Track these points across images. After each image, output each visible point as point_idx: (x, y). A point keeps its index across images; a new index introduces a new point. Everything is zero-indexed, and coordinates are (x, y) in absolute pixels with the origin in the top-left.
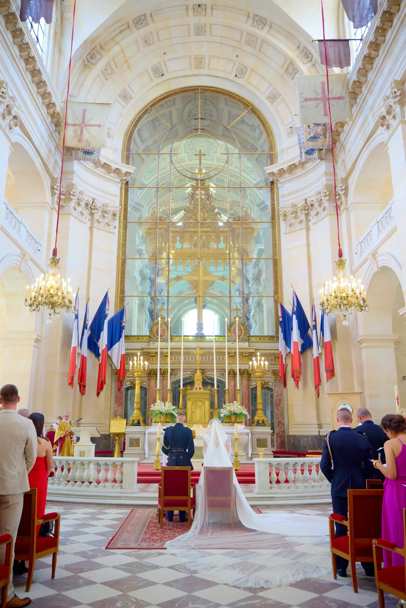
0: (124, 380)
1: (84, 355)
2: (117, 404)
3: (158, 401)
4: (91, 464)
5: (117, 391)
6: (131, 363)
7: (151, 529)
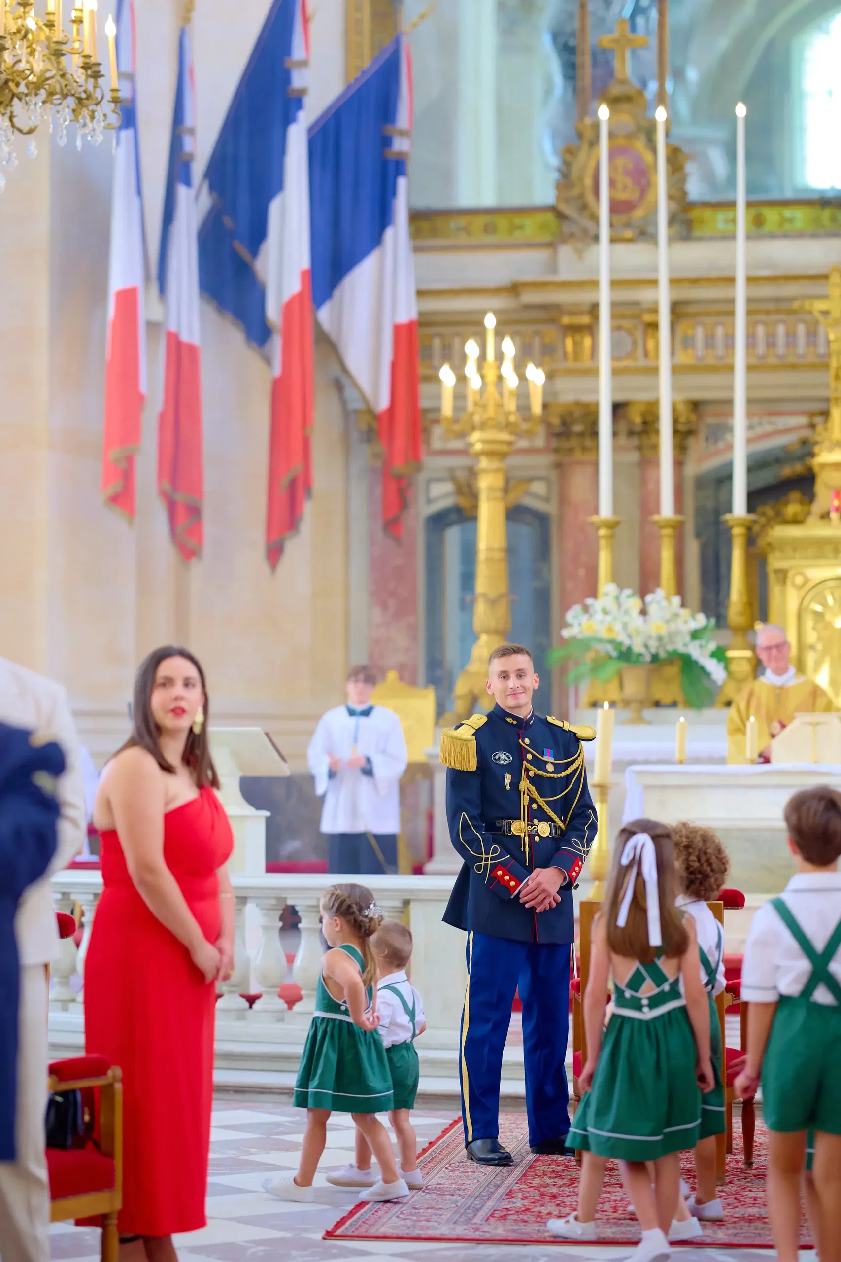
0: (419, 468)
1: (185, 337)
2: (384, 607)
3: (607, 587)
4: (251, 908)
5: (380, 535)
6: (447, 375)
7: (537, 1181)
